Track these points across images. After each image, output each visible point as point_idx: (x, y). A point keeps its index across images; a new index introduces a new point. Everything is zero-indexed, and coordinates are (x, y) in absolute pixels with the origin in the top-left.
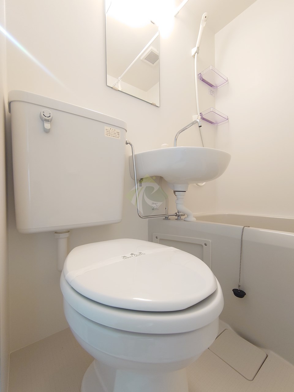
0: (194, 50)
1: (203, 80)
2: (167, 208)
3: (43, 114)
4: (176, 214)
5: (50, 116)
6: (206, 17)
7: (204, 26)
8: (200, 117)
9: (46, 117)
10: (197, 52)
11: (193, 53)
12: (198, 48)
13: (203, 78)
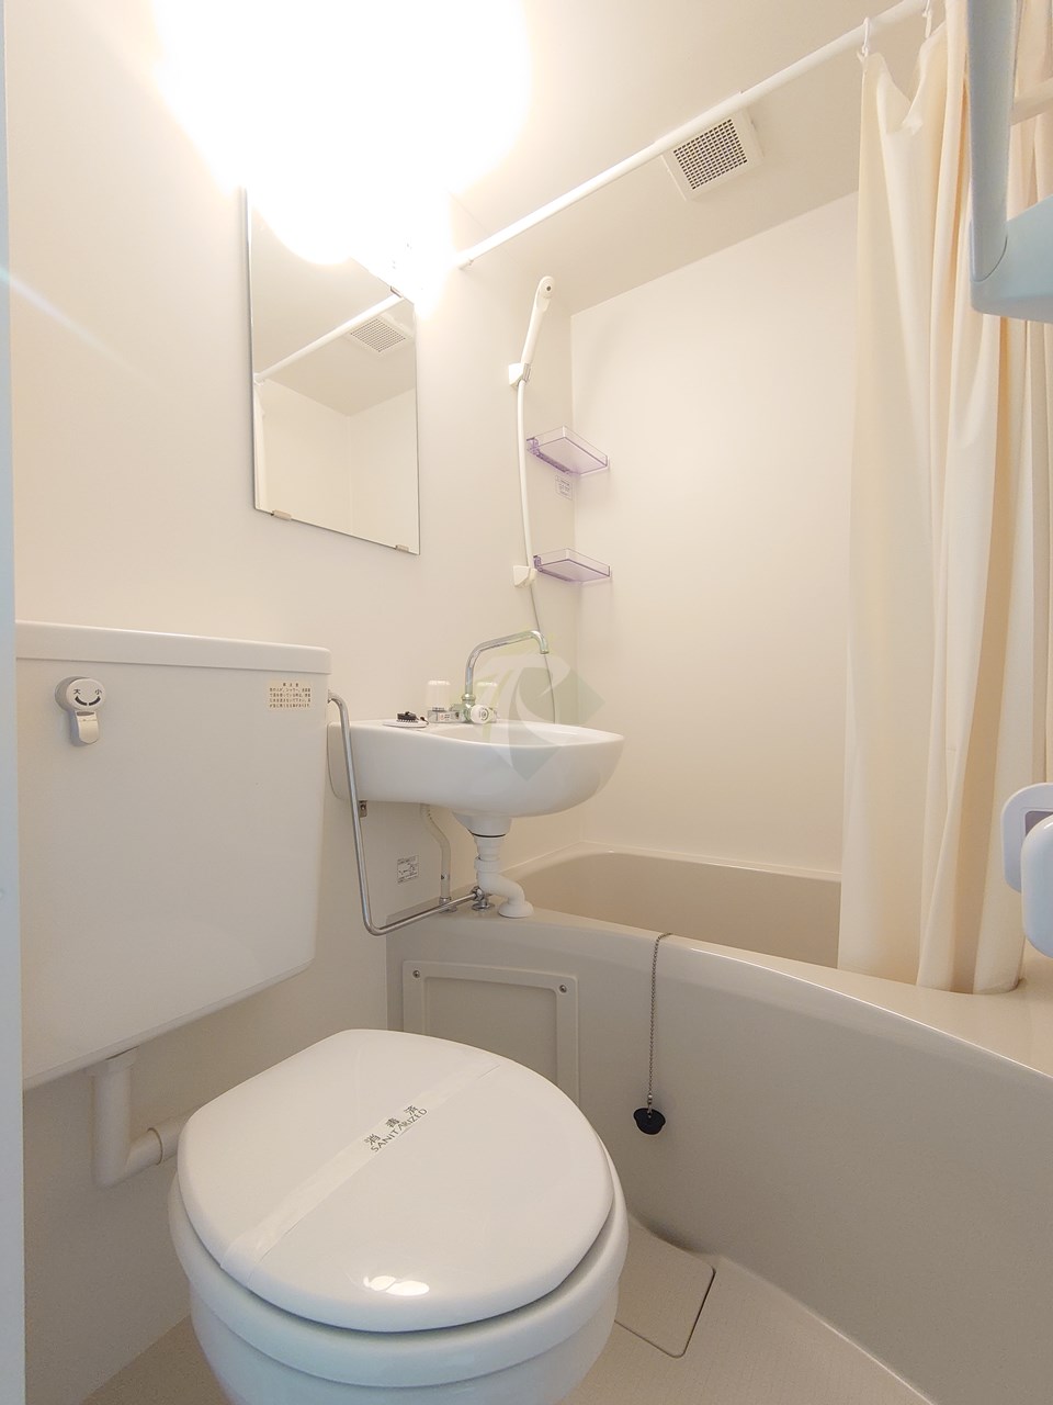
0: (515, 371)
1: (541, 456)
2: (446, 876)
3: (77, 699)
4: (474, 895)
5: (98, 699)
6: (549, 288)
7: (545, 309)
8: (534, 570)
9: (85, 704)
10: (525, 378)
11: (513, 379)
12: (527, 366)
13: (541, 451)
